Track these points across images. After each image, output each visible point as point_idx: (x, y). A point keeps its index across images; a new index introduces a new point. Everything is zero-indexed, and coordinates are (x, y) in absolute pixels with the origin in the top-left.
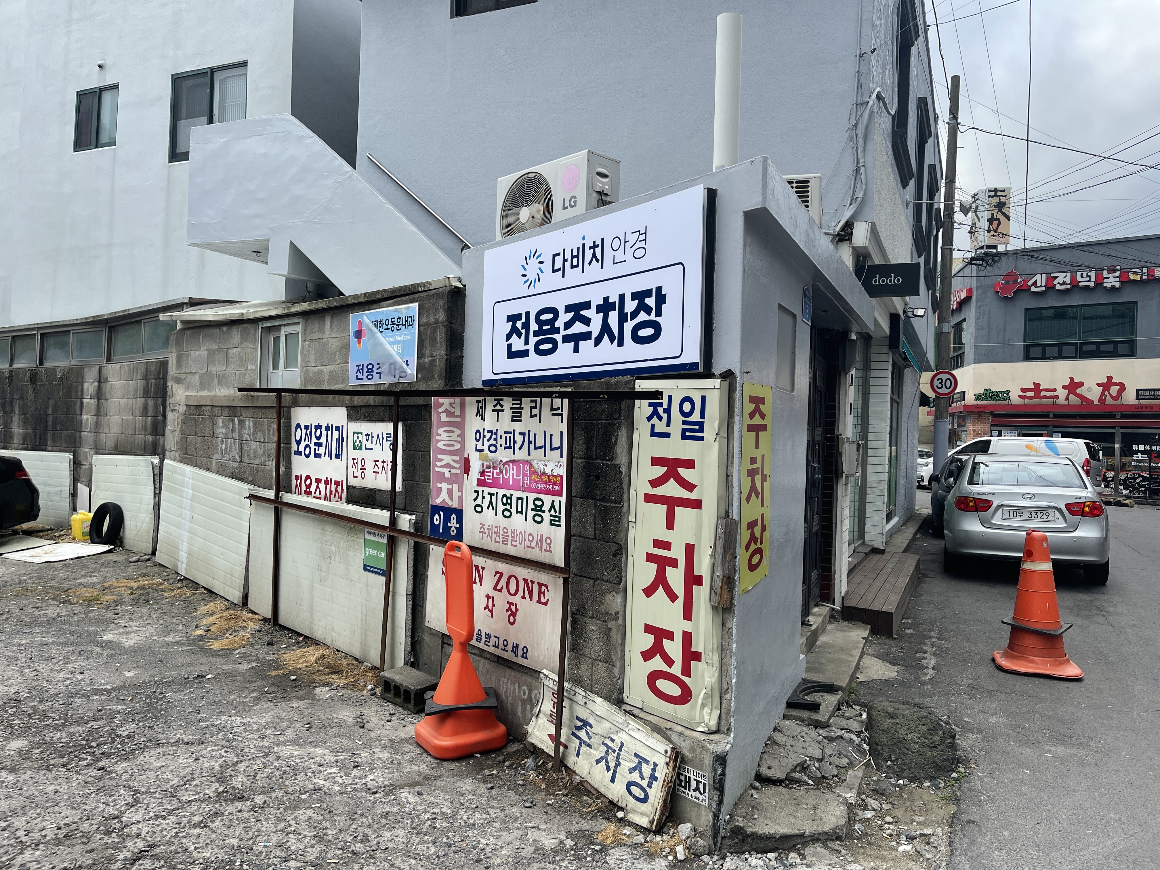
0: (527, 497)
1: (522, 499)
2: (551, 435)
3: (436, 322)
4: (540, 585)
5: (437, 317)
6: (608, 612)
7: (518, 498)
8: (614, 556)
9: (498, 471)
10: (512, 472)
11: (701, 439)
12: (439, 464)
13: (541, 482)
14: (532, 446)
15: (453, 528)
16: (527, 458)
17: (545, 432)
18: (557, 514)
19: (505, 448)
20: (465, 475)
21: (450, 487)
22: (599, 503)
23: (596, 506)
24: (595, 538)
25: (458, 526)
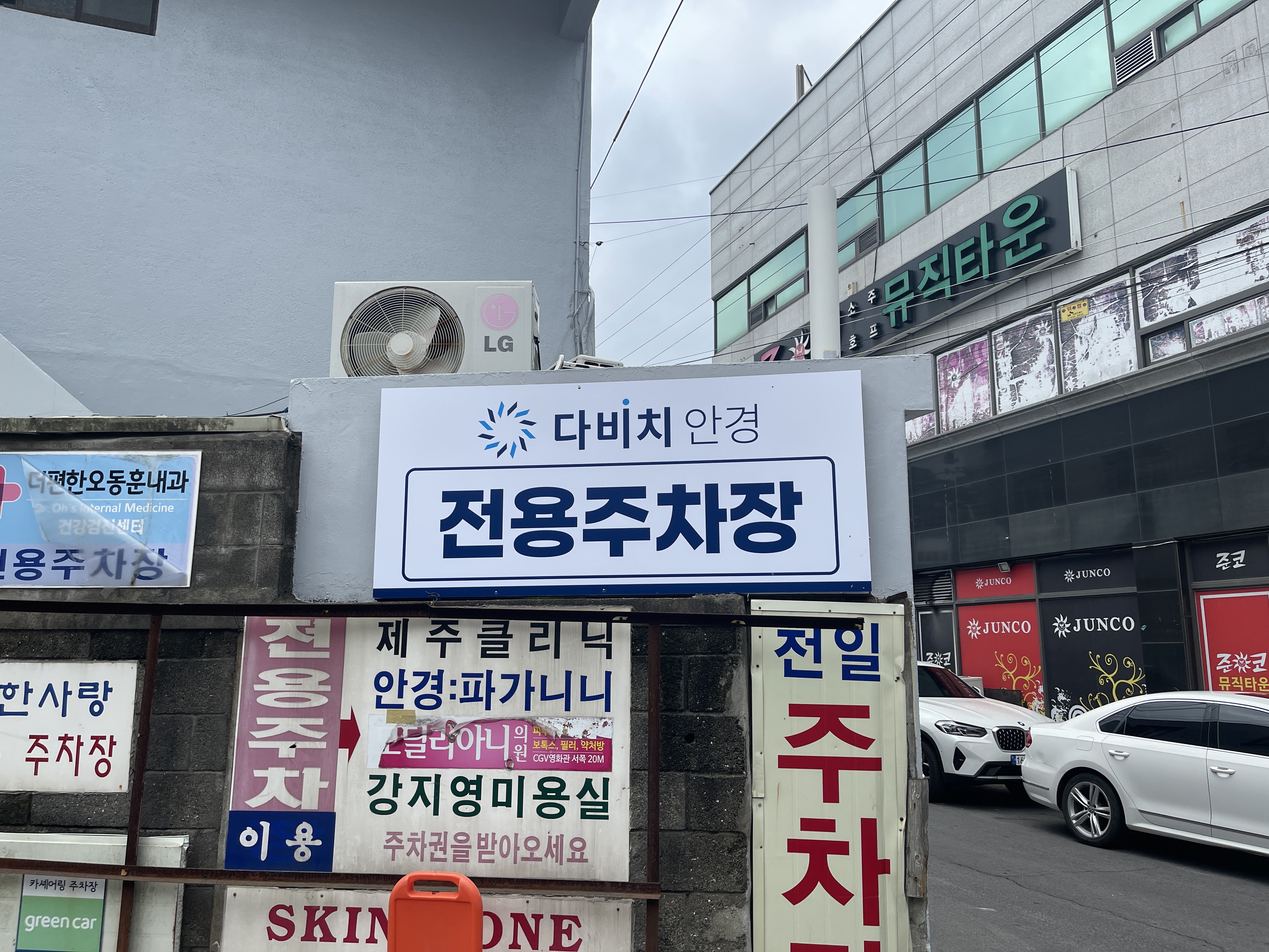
0: (521, 779)
1: (509, 783)
2: (584, 679)
3: (253, 488)
4: (558, 920)
5: (256, 479)
6: (721, 939)
7: (496, 782)
8: (730, 851)
9: (443, 737)
10: (479, 739)
11: (877, 678)
12: (257, 734)
13: (560, 751)
14: (536, 696)
15: (303, 849)
16: (525, 714)
17: (568, 674)
18: (600, 799)
19: (462, 700)
20: (343, 753)
21: (296, 774)
22: (694, 776)
23: (687, 780)
24: (687, 829)
25: (318, 843)
